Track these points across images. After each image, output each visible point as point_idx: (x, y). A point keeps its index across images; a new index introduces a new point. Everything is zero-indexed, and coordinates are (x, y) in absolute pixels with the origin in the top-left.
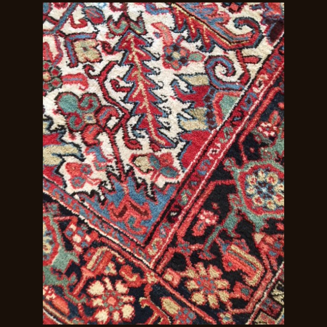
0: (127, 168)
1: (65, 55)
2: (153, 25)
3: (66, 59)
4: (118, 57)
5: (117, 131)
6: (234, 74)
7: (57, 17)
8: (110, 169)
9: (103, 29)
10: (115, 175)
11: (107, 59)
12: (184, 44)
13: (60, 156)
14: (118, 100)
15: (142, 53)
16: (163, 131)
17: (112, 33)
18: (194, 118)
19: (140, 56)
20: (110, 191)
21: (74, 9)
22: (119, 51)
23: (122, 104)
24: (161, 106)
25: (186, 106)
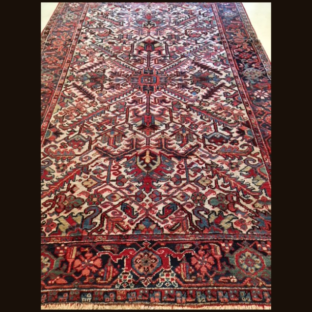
0: (255, 211)
1: (199, 187)
2: (218, 162)
3: (200, 188)
4: (216, 177)
5: (239, 200)
6: (256, 161)
7: (185, 177)
8: (250, 215)
9: (204, 172)
10: (253, 216)
11: (213, 180)
12: (232, 161)
13: (229, 222)
14: (229, 190)
15: (223, 171)
16: (253, 190)
17: (207, 172)
18: (259, 180)
19: (223, 173)
20: (258, 223)
21: (188, 172)
22: (215, 175)
23: (232, 191)
24: (244, 183)
25: (252, 178)
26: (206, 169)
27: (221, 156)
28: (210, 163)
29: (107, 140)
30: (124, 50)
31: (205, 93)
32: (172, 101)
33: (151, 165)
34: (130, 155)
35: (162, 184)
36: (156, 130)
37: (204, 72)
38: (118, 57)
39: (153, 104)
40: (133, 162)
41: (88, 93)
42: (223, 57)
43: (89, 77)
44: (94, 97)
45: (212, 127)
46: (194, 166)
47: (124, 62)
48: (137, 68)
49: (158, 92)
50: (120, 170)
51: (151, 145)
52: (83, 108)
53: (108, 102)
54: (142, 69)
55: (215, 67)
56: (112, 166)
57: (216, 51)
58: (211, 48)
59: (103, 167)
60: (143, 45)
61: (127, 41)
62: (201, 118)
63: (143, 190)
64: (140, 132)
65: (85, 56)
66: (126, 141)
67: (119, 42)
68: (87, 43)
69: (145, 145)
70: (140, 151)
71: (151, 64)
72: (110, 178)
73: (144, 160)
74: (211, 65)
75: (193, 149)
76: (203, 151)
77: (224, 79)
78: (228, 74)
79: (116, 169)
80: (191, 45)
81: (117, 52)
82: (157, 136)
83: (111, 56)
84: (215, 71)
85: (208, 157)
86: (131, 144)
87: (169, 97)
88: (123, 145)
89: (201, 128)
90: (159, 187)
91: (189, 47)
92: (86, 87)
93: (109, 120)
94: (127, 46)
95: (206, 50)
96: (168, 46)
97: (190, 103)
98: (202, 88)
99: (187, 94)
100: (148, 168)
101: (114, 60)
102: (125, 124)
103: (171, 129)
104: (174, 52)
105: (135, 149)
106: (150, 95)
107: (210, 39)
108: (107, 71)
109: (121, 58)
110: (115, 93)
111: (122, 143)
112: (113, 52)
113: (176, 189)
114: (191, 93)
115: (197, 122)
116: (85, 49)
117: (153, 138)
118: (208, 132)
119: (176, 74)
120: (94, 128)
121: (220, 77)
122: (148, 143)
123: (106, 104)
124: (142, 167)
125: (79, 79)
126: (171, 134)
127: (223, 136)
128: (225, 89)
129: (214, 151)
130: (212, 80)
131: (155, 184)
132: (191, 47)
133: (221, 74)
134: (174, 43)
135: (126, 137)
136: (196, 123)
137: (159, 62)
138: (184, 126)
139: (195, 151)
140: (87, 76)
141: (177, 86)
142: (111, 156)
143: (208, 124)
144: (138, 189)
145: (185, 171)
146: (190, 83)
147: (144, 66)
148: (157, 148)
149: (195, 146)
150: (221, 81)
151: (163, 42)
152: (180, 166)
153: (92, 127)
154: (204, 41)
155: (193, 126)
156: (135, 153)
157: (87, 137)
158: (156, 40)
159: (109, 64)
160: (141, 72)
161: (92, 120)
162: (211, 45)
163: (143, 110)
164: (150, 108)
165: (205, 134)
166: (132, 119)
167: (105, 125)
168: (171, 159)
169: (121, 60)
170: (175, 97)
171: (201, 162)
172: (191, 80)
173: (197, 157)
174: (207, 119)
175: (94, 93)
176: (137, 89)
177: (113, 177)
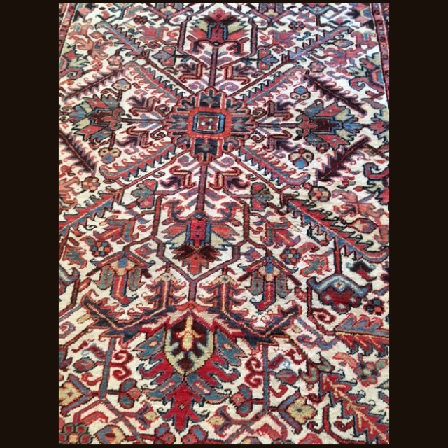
1: (287, 426)
2: (334, 358)
3: (290, 429)
4: (326, 401)
7: (261, 396)
9: (301, 384)
11: (320, 407)
12: (366, 359)
14: (351, 438)
15: (342, 386)
17: (310, 384)
19: (342, 390)
21: (269, 380)
22: (325, 395)
23: (357, 439)
24: (385, 420)
26: (307, 378)
27: (343, 341)
28: (317, 360)
29: (110, 282)
30: (166, 38)
31: (323, 164)
32: (252, 183)
33: (193, 357)
34: (153, 326)
35: (212, 409)
36: (213, 259)
37: (327, 104)
38: (150, 57)
39: (211, 188)
40: (158, 344)
41: (83, 155)
42: (372, 63)
43: (89, 110)
44: (94, 166)
45: (331, 258)
46: (282, 366)
47: (162, 71)
48: (187, 89)
49: (224, 156)
50: (129, 365)
51: (198, 301)
52: (70, 193)
53: (121, 179)
54: (197, 94)
55: (353, 93)
56: (114, 353)
57: (358, 46)
58: (348, 37)
59: (97, 356)
60: (204, 26)
61: (172, 15)
62: (309, 233)
63: (170, 423)
64: (179, 264)
65: (85, 53)
66: (148, 286)
67: (156, 17)
68: (91, 19)
69: (186, 301)
70: (175, 317)
71: (217, 80)
72: (107, 385)
73: (180, 341)
74: (343, 85)
75: (285, 319)
76: (306, 326)
77: (368, 126)
78: (378, 111)
79: (120, 361)
80: (305, 30)
81: (149, 45)
82: (212, 278)
83: (137, 56)
84: (351, 102)
85: (313, 344)
86: (157, 297)
87: (247, 172)
88: (141, 297)
89: (306, 261)
90: (205, 416)
91: (302, 32)
92: (79, 138)
93: (119, 229)
94: (171, 28)
95: (338, 43)
96: (257, 29)
97: (289, 191)
98: (318, 149)
99: (285, 166)
100: (186, 363)
101: (143, 66)
102: (151, 242)
103: (244, 261)
104: (268, 46)
105: (164, 308)
106: (207, 165)
107: (349, 14)
108: (126, 95)
109: (156, 62)
110: (137, 156)
111: (139, 292)
112: (142, 44)
113: (239, 427)
114: (294, 163)
115: (300, 244)
116: (87, 37)
117: (204, 282)
118: (320, 273)
119: (266, 108)
120: (88, 248)
121: (362, 121)
122: (192, 296)
123: (116, 186)
124: (173, 360)
125: (68, 117)
126: (241, 273)
127: (353, 286)
128: (367, 156)
129: (329, 327)
130: (343, 128)
131: (196, 407)
132: (307, 34)
133: (364, 112)
134: (270, 24)
135: (148, 276)
136: (296, 247)
137: (236, 74)
138: (271, 253)
139: (288, 324)
140: (83, 109)
141: (265, 142)
142: (114, 325)
143: (322, 250)
144: (161, 421)
145: (261, 377)
146: (295, 135)
147: (202, 83)
148: (211, 311)
149: (290, 311)
150: (362, 132)
151: (246, 19)
152: (253, 362)
153: (83, 245)
154: (334, 19)
155: (290, 256)
156: (165, 320)
157: (70, 273)
158: (234, 13)
159: (132, 77)
160: (194, 102)
161: (85, 227)
162: (349, 31)
163: (189, 206)
164: (204, 202)
165: (314, 278)
166: (166, 227)
167: (109, 240)
168: (236, 341)
169: (156, 66)
170: (259, 172)
171: (298, 357)
172: (296, 125)
173: (291, 342)
174: (321, 238)
175: (96, 156)
176: (182, 147)
177: (114, 384)
